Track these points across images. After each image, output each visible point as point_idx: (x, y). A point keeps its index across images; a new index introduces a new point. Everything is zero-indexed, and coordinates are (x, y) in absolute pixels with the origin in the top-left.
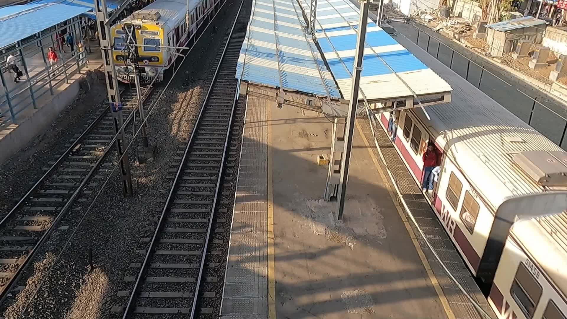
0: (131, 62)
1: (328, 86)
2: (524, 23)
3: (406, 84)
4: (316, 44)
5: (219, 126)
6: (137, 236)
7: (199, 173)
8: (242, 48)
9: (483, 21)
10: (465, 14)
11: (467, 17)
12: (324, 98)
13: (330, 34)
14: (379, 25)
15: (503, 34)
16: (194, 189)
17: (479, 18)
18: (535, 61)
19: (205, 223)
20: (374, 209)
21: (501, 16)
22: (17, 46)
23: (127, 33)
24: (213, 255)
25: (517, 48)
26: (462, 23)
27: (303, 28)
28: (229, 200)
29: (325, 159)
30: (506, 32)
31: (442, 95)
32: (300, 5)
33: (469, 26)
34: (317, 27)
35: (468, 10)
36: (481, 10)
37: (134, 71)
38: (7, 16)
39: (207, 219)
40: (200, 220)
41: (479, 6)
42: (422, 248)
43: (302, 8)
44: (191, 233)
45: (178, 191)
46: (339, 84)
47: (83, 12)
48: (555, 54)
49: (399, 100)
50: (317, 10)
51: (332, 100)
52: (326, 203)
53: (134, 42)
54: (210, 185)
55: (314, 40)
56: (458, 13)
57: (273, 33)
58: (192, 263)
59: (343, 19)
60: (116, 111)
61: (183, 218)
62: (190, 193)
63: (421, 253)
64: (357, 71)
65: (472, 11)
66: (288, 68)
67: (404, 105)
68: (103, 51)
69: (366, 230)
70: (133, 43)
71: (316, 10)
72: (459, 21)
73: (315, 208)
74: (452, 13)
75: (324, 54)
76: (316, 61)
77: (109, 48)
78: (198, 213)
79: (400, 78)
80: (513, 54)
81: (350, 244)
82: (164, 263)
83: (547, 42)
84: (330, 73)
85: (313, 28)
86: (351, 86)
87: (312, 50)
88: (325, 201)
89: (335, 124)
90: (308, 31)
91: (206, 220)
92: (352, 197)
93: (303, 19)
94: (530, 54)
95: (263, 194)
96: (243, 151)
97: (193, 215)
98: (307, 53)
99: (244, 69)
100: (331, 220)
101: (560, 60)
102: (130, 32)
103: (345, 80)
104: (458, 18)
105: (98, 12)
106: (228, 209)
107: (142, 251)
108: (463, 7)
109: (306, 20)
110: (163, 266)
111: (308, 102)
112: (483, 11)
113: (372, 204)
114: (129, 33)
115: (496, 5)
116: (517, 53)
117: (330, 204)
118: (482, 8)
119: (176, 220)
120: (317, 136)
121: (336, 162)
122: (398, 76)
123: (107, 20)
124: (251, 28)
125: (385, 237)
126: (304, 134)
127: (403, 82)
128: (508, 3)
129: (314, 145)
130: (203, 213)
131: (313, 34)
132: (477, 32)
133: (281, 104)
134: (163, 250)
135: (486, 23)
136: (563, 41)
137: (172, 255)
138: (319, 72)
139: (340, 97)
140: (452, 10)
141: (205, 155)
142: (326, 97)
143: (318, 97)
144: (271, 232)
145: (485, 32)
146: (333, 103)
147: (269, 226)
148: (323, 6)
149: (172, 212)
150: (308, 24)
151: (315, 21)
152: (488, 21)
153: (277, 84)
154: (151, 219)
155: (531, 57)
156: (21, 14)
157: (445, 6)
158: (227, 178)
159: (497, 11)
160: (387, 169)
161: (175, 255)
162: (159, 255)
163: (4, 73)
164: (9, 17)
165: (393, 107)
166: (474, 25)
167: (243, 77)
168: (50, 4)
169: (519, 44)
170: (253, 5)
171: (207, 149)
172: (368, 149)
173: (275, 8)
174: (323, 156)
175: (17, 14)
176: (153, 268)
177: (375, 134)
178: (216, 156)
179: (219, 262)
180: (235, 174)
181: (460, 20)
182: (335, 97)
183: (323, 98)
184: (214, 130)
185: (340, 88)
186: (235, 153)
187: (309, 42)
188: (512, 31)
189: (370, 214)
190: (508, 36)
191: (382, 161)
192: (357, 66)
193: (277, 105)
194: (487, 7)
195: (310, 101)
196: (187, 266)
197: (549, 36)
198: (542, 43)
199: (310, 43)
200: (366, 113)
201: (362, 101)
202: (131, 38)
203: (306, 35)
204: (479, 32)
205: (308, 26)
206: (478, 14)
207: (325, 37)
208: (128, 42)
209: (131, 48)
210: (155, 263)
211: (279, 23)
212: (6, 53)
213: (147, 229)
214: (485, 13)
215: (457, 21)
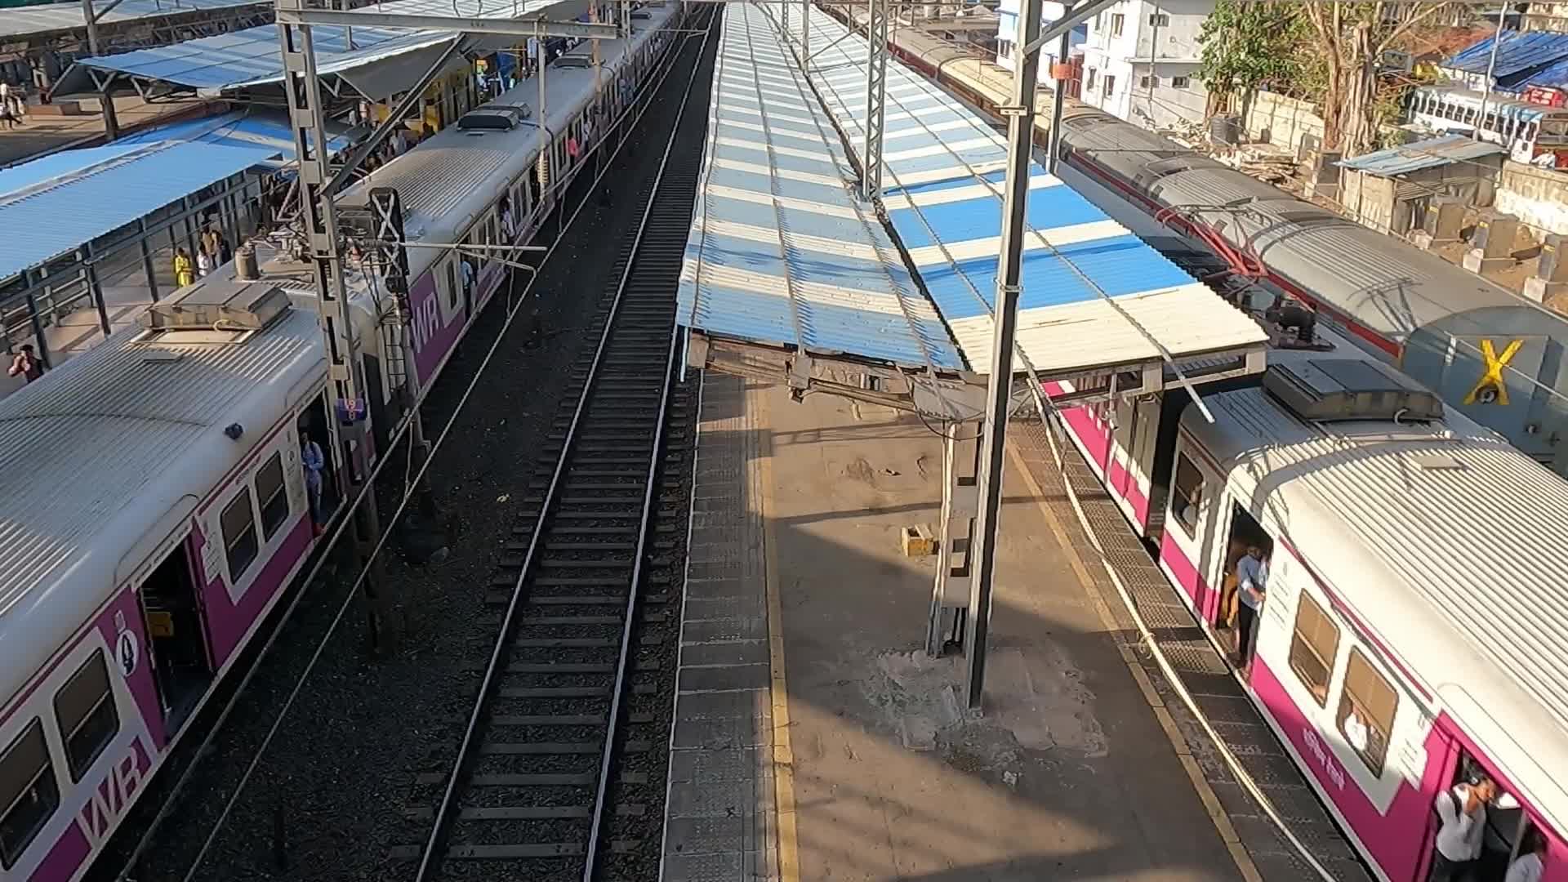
0: (388, 288)
1: (926, 338)
2: (1441, 152)
3: (1139, 326)
4: (885, 226)
5: (628, 454)
6: (408, 767)
7: (576, 586)
8: (689, 242)
9: (1330, 150)
10: (1280, 135)
11: (1285, 140)
12: (918, 370)
13: (921, 199)
14: (1052, 171)
15: (1386, 184)
16: (562, 630)
17: (1316, 144)
18: (1478, 254)
19: (595, 726)
20: (1067, 673)
21: (1378, 136)
22: (79, 257)
23: (378, 214)
24: (621, 817)
25: (1428, 218)
26: (1271, 158)
27: (849, 186)
28: (659, 658)
29: (923, 539)
30: (1393, 177)
31: (1241, 352)
32: (834, 124)
33: (1291, 164)
34: (887, 182)
35: (1286, 122)
36: (1322, 123)
37: (397, 312)
38: (55, 178)
39: (602, 715)
40: (581, 718)
41: (1314, 113)
42: (1212, 781)
43: (840, 133)
44: (560, 755)
45: (519, 638)
46: (955, 332)
47: (256, 163)
48: (1532, 229)
49: (1123, 370)
50: (885, 136)
51: (940, 375)
52: (932, 661)
53: (397, 236)
54: (605, 619)
55: (880, 216)
56: (1260, 132)
57: (768, 200)
58: (562, 841)
59: (954, 158)
60: (350, 424)
61: (533, 713)
62: (550, 642)
63: (1208, 797)
64: (1007, 294)
65: (1297, 124)
66: (814, 291)
67: (1136, 383)
68: (317, 262)
69: (1050, 735)
70: (395, 239)
71: (881, 137)
72: (1263, 153)
73: (903, 674)
74: (1242, 133)
75: (910, 252)
76: (888, 271)
77: (333, 254)
78: (576, 698)
79: (1121, 311)
80: (1418, 237)
81: (1007, 774)
82: (483, 843)
83: (1508, 202)
84: (928, 302)
85: (874, 184)
86: (992, 336)
87: (876, 244)
88: (929, 654)
89: (951, 442)
90: (861, 193)
91: (597, 719)
92: (1005, 643)
93: (846, 163)
94: (1464, 235)
95: (755, 642)
96: (697, 520)
97: (563, 705)
98: (864, 252)
99: (696, 299)
100: (950, 710)
101: (1547, 248)
102: (386, 211)
103: (973, 321)
104: (1261, 145)
105: (302, 161)
106: (659, 685)
107: (421, 812)
108: (1272, 115)
109: (854, 163)
110: (481, 851)
111: (869, 383)
112: (1327, 125)
113: (1063, 662)
114: (382, 213)
115: (1360, 109)
116: (1429, 233)
117: (945, 662)
118: (1325, 116)
119: (515, 720)
120: (896, 474)
121: (957, 546)
122: (1117, 307)
123: (328, 181)
124: (710, 190)
125: (1104, 753)
126: (862, 471)
127: (1132, 321)
128: (1392, 101)
129: (891, 500)
130: (590, 697)
131: (876, 201)
132: (1315, 180)
133: (801, 391)
134: (483, 806)
135: (1338, 157)
136: (1552, 197)
137: (506, 820)
138: (901, 301)
139: (962, 367)
140: (1243, 124)
141: (589, 537)
142: (924, 369)
143: (902, 368)
144: (784, 746)
145: (1336, 181)
146: (941, 383)
147: (776, 730)
148: (900, 125)
149: (505, 698)
150: (860, 175)
151: (880, 166)
152: (1342, 149)
153: (790, 336)
154: (446, 718)
155: (1466, 241)
156: (92, 172)
157: (1223, 116)
158: (653, 598)
159: (1364, 122)
160: (1103, 561)
161: (516, 820)
162: (471, 821)
163: (45, 326)
164: (61, 180)
165: (1108, 391)
166: (1305, 162)
167: (696, 322)
168: (169, 143)
169: (1431, 208)
170: (711, 129)
171: (595, 519)
172: (1040, 504)
173: (768, 135)
174: (917, 528)
175: (81, 173)
176: (455, 860)
177: (1063, 465)
178: (621, 537)
179: (637, 837)
180: (675, 586)
181: (1266, 152)
182: (948, 368)
183: (914, 371)
184: (614, 466)
185: (960, 342)
186: (671, 528)
187: (866, 223)
188: (1411, 176)
189: (1056, 689)
190: (1401, 188)
191: (1087, 538)
192: (1008, 283)
193: (791, 395)
194: (1338, 112)
195: (872, 379)
196: (549, 850)
197: (1510, 184)
198: (1495, 203)
199: (871, 225)
200: (1036, 407)
201: (1022, 376)
202: (390, 225)
203: (859, 203)
204: (1319, 181)
205: (862, 181)
206: (1313, 132)
207: (909, 205)
208: (380, 236)
209: (389, 254)
210: (459, 843)
211: (783, 173)
212: (49, 276)
213: (436, 746)
214: (1334, 130)
215: (1258, 152)
